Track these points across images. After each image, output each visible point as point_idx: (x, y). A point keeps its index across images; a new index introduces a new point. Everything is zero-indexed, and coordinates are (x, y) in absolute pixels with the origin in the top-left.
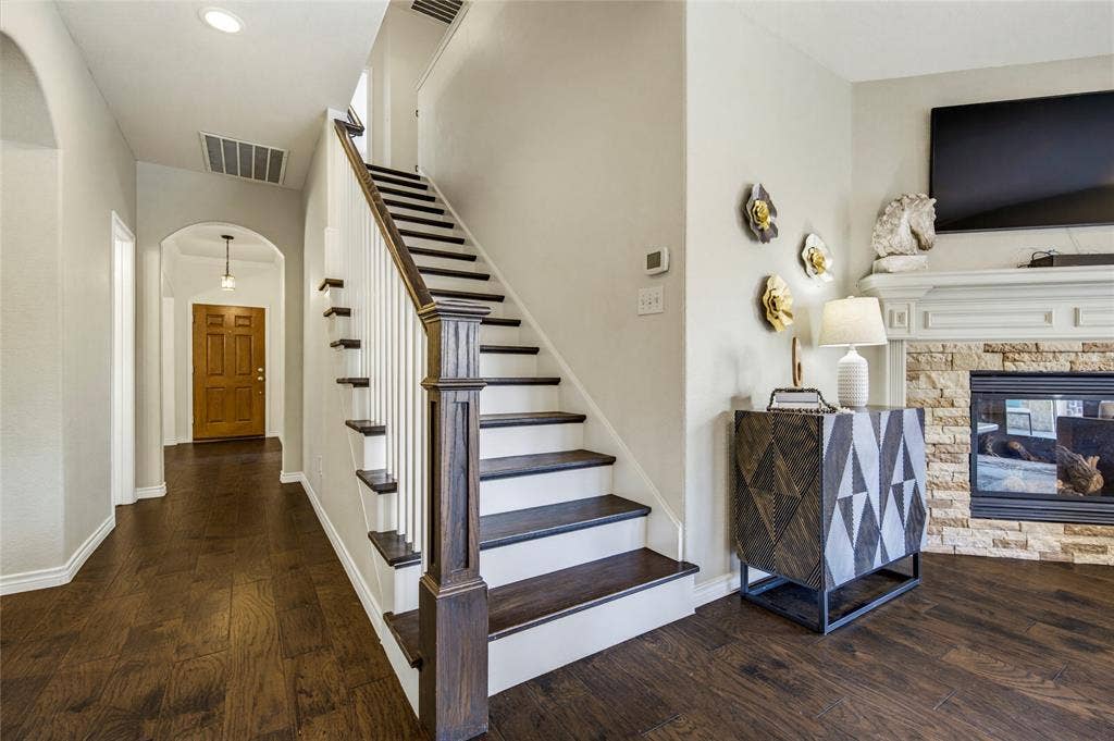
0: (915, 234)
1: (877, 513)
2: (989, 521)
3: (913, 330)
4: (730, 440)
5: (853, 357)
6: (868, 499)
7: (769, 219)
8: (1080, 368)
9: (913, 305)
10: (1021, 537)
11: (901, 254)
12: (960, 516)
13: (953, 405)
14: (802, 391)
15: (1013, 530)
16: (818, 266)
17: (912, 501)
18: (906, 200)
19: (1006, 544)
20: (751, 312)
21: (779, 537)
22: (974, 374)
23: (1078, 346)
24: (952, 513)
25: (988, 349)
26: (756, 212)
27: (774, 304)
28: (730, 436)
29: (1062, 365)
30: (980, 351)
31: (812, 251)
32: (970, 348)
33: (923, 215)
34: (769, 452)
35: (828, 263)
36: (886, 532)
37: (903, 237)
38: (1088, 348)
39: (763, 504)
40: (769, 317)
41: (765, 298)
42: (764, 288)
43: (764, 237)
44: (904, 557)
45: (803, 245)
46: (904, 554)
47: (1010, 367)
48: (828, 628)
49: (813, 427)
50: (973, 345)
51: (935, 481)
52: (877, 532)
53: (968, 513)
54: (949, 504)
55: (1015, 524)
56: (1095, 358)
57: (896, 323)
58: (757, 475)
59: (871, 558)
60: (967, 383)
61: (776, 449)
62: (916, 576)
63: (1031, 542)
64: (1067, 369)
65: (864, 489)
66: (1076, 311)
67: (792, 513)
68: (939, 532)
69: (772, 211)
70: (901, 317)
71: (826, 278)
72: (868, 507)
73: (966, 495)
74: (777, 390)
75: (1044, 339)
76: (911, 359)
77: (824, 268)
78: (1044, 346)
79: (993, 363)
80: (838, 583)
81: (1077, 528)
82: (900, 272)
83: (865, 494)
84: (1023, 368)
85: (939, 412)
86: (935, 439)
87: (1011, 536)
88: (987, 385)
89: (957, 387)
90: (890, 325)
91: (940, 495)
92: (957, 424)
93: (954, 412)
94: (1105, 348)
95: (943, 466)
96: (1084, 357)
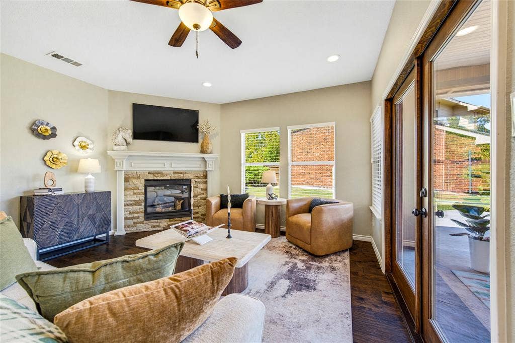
0: (125, 139)
3: (125, 168)
5: (90, 177)
7: (50, 132)
8: (172, 178)
9: (124, 160)
10: (158, 224)
11: (119, 145)
12: (141, 221)
13: (139, 189)
16: (84, 147)
17: (101, 218)
19: (154, 227)
22: (146, 180)
23: (172, 173)
24: (139, 220)
25: (150, 173)
26: (40, 129)
27: (53, 160)
29: (168, 178)
30: (147, 174)
31: (81, 142)
33: (127, 134)
35: (90, 146)
37: (121, 140)
38: (175, 173)
40: (49, 164)
41: (46, 158)
42: (46, 154)
43: (45, 138)
45: (75, 140)
46: (95, 234)
47: (156, 178)
50: (145, 172)
51: (134, 211)
53: (143, 219)
54: (138, 218)
55: (156, 221)
56: (176, 175)
57: (118, 165)
60: (144, 182)
62: (107, 240)
63: (161, 225)
64: (169, 178)
66: (171, 163)
69: (54, 128)
70: (120, 164)
73: (143, 214)
76: (126, 176)
78: (163, 172)
79: (151, 177)
81: (172, 220)
82: (117, 150)
84: (159, 178)
85: (135, 191)
86: (133, 199)
87: (155, 224)
88: (149, 183)
89: (141, 184)
90: (117, 166)
91: (136, 215)
92: (140, 194)
93: (139, 191)
94: (178, 173)
95: (136, 207)
96: (173, 175)
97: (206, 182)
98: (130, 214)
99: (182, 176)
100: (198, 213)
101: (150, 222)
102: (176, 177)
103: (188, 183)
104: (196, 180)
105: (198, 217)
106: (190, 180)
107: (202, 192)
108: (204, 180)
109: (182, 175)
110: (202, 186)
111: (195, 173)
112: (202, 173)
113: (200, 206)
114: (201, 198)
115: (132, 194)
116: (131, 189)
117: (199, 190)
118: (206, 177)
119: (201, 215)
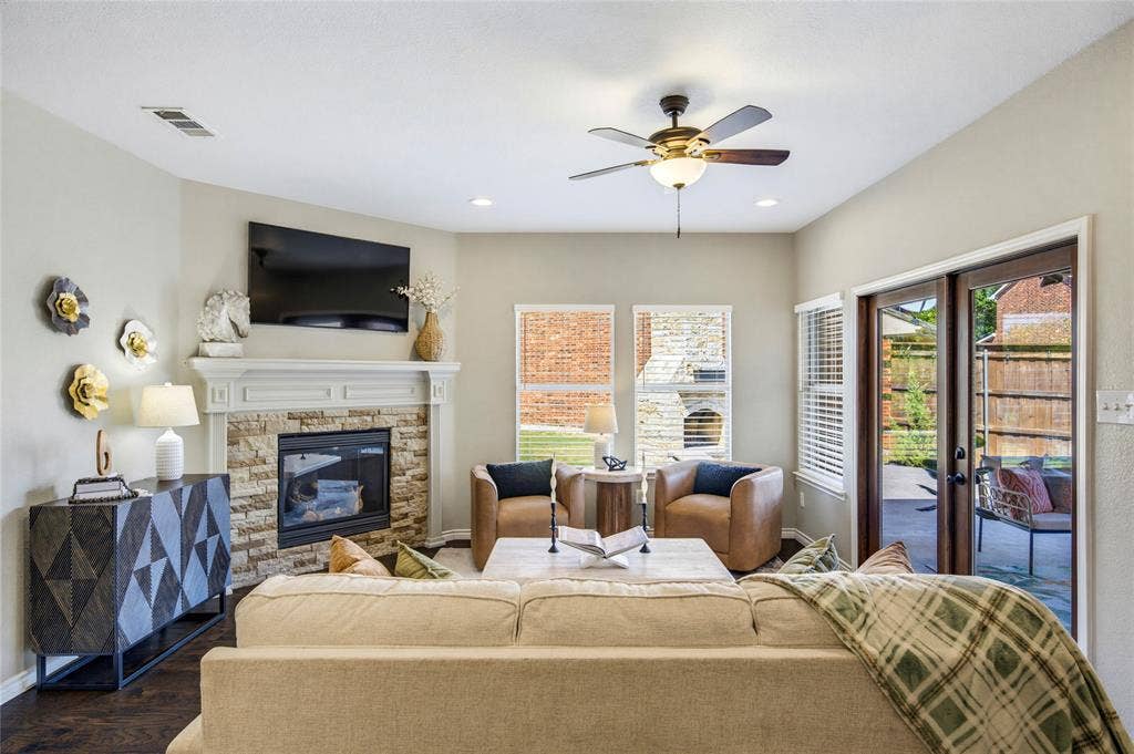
0: (235, 325)
1: (178, 572)
2: (291, 549)
3: (232, 405)
4: (25, 537)
5: (170, 437)
6: (169, 562)
7: (78, 311)
8: (348, 428)
9: (232, 384)
10: (312, 555)
11: (221, 341)
12: (270, 551)
13: (265, 463)
14: (106, 480)
15: (306, 551)
16: (137, 350)
17: (216, 552)
18: (225, 295)
19: (303, 563)
20: (54, 403)
21: (76, 619)
22: (281, 437)
23: (346, 413)
24: (264, 549)
25: (291, 417)
26: (61, 305)
27: (83, 391)
28: (25, 531)
29: (336, 427)
30: (285, 419)
31: (133, 336)
32: (278, 417)
33: (240, 309)
34: (67, 545)
35: (151, 346)
36: (187, 586)
37: (223, 326)
38: (352, 413)
39: (61, 592)
40: (77, 406)
41: (72, 389)
42: (70, 377)
43: (70, 328)
44: (206, 600)
45: (122, 331)
46: (207, 597)
47: (306, 430)
48: (122, 683)
49: (109, 517)
50: (279, 413)
51: (252, 526)
52: (179, 586)
53: (276, 545)
54: (262, 543)
55: (308, 547)
56: (356, 420)
57: (217, 399)
58: (54, 567)
59: (171, 610)
60: (275, 443)
61: (74, 541)
62: (222, 611)
63: (319, 557)
64: (339, 428)
65: (164, 554)
66: (345, 388)
67: (88, 593)
68: (255, 567)
69: (82, 300)
70: (221, 394)
71: (149, 360)
72: (169, 569)
73: (275, 533)
74: (81, 482)
75: (328, 409)
76: (232, 428)
77: (146, 352)
78: (326, 413)
79: (294, 427)
80: (132, 641)
82: (218, 357)
83: (165, 559)
84: (314, 429)
85: (255, 469)
86: (252, 492)
87: (307, 556)
88: (290, 444)
89: (268, 448)
90: (213, 401)
91: (255, 537)
92: (268, 477)
93: (266, 468)
94: (361, 413)
95: (258, 513)
96: (349, 420)
97: (425, 435)
98: (240, 535)
99: (368, 423)
100: (406, 516)
101: (292, 553)
102: (355, 423)
103: (382, 437)
104: (403, 430)
105: (408, 527)
106: (388, 430)
107: (415, 460)
108: (422, 428)
109: (369, 419)
110: (416, 445)
111: (399, 410)
112: (416, 410)
113: (412, 498)
114: (413, 477)
115: (246, 476)
116: (242, 464)
117: (409, 456)
118: (424, 420)
119: (415, 522)
